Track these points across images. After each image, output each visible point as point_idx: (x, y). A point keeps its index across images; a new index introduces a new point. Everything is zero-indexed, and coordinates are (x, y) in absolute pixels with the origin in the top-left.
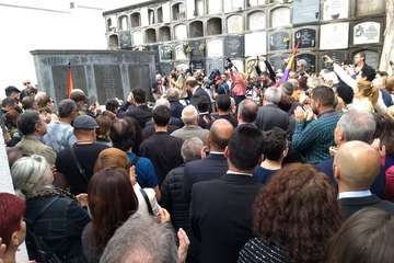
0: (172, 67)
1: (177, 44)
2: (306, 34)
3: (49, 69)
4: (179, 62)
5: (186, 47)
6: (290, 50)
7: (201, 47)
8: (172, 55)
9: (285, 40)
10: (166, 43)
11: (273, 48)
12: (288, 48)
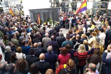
0: (68, 9)
1: (69, 3)
2: (104, 4)
3: (32, 14)
4: (69, 8)
5: (71, 4)
6: (99, 8)
7: (75, 4)
8: (68, 6)
9: (98, 5)
10: (67, 2)
11: (94, 7)
12: (98, 7)
